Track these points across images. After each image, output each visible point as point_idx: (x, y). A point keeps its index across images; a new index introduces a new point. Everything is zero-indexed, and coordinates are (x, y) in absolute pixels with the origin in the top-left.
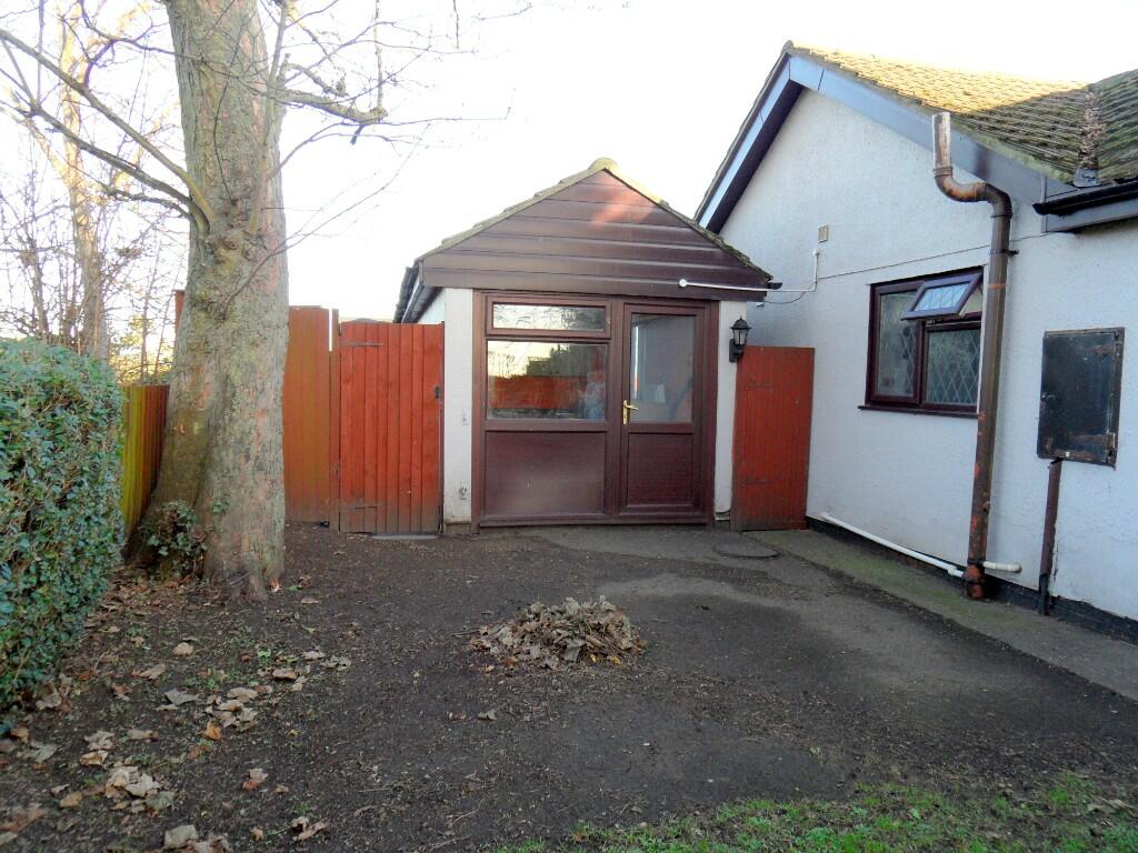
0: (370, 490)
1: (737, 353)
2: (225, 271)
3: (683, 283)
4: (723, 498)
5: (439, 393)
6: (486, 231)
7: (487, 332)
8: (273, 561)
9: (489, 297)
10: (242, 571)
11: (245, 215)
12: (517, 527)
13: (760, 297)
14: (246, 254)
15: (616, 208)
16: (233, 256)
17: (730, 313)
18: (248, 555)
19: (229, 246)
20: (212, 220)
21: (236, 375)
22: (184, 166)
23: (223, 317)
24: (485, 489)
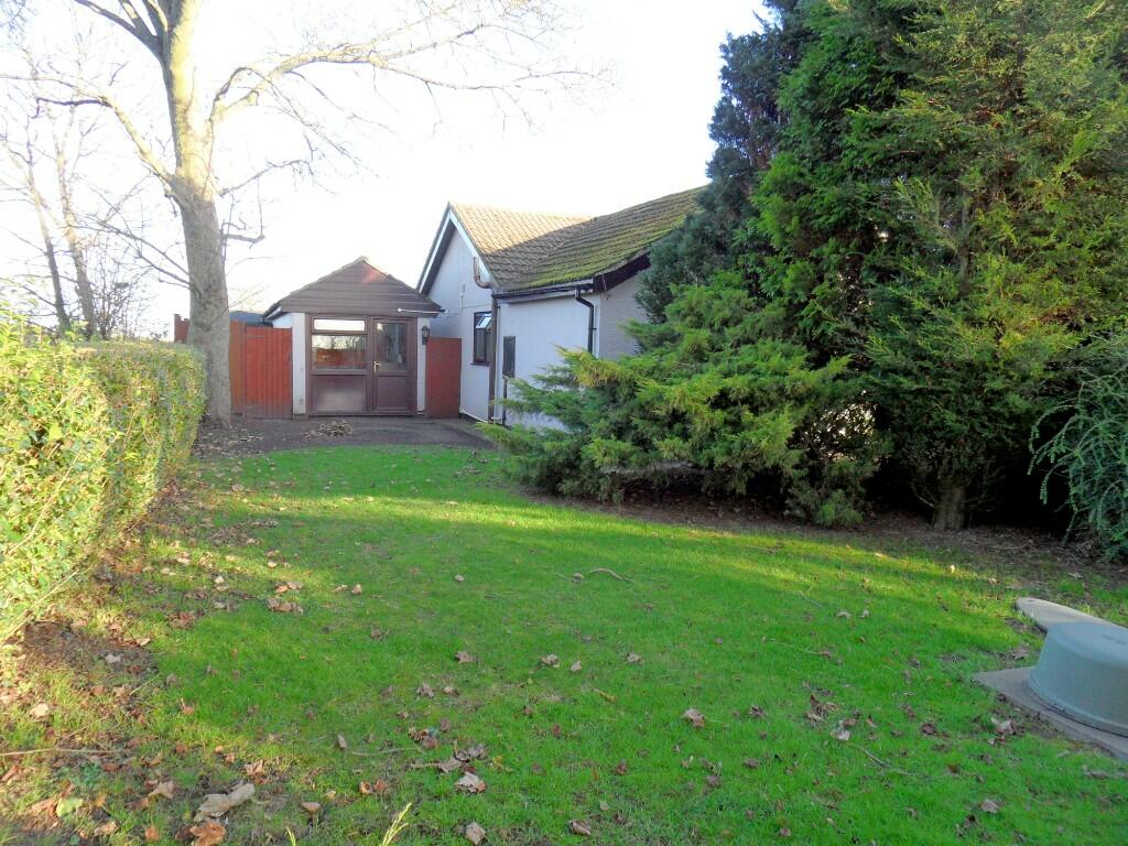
0: (260, 400)
1: (425, 340)
2: (208, 312)
3: (400, 310)
4: (421, 405)
5: (290, 359)
6: (310, 288)
7: (311, 332)
8: (227, 417)
9: (311, 317)
10: (218, 419)
11: (216, 291)
12: (327, 416)
13: (435, 316)
14: (216, 306)
15: (371, 277)
16: (212, 307)
17: (422, 323)
18: (221, 415)
19: (210, 303)
20: (203, 293)
21: (213, 350)
22: (187, 270)
23: (208, 330)
24: (312, 398)
